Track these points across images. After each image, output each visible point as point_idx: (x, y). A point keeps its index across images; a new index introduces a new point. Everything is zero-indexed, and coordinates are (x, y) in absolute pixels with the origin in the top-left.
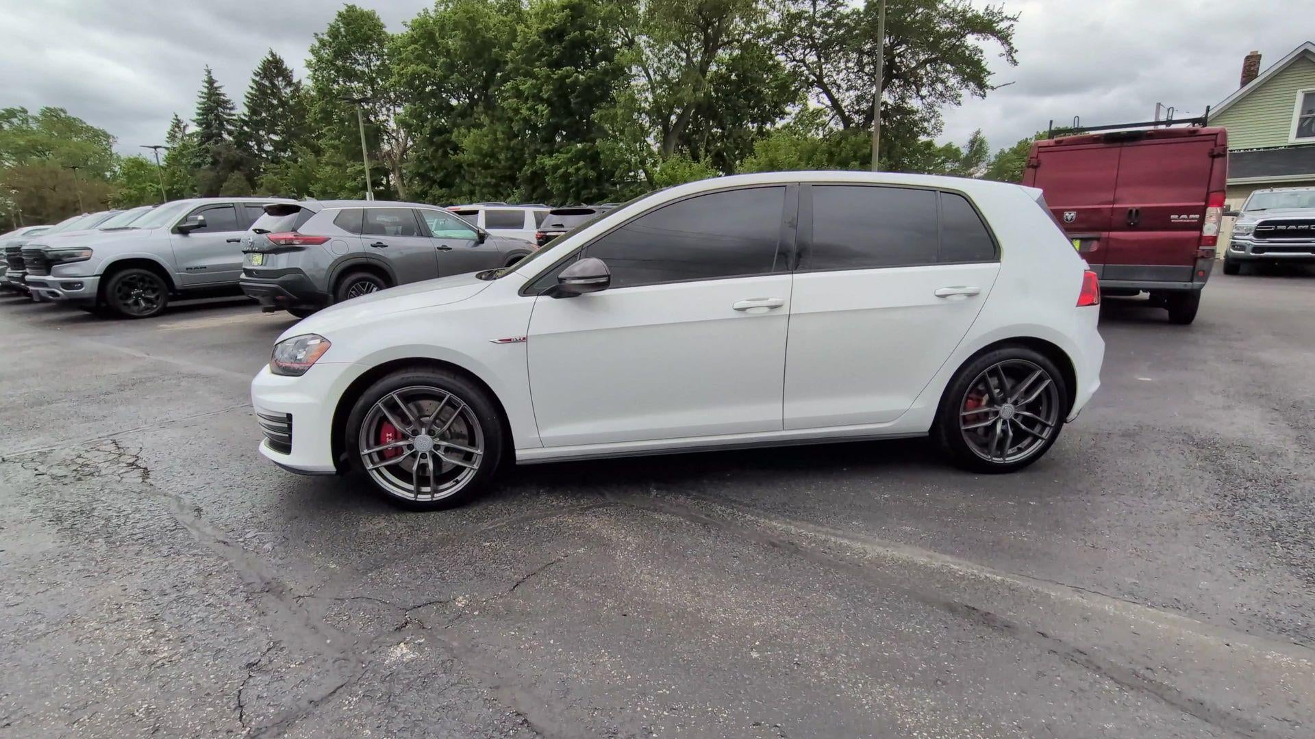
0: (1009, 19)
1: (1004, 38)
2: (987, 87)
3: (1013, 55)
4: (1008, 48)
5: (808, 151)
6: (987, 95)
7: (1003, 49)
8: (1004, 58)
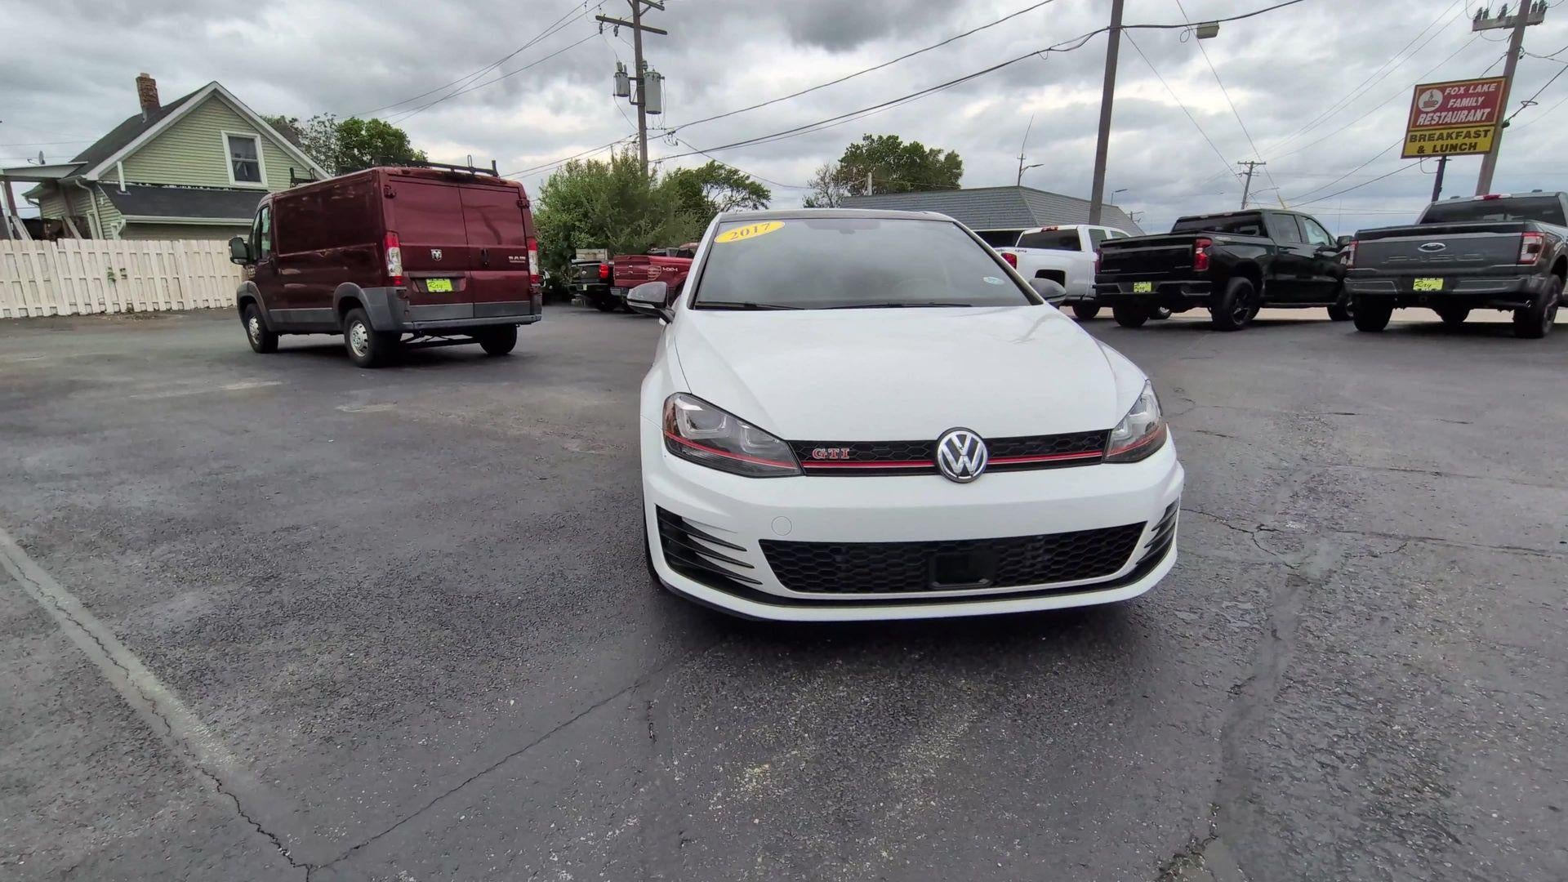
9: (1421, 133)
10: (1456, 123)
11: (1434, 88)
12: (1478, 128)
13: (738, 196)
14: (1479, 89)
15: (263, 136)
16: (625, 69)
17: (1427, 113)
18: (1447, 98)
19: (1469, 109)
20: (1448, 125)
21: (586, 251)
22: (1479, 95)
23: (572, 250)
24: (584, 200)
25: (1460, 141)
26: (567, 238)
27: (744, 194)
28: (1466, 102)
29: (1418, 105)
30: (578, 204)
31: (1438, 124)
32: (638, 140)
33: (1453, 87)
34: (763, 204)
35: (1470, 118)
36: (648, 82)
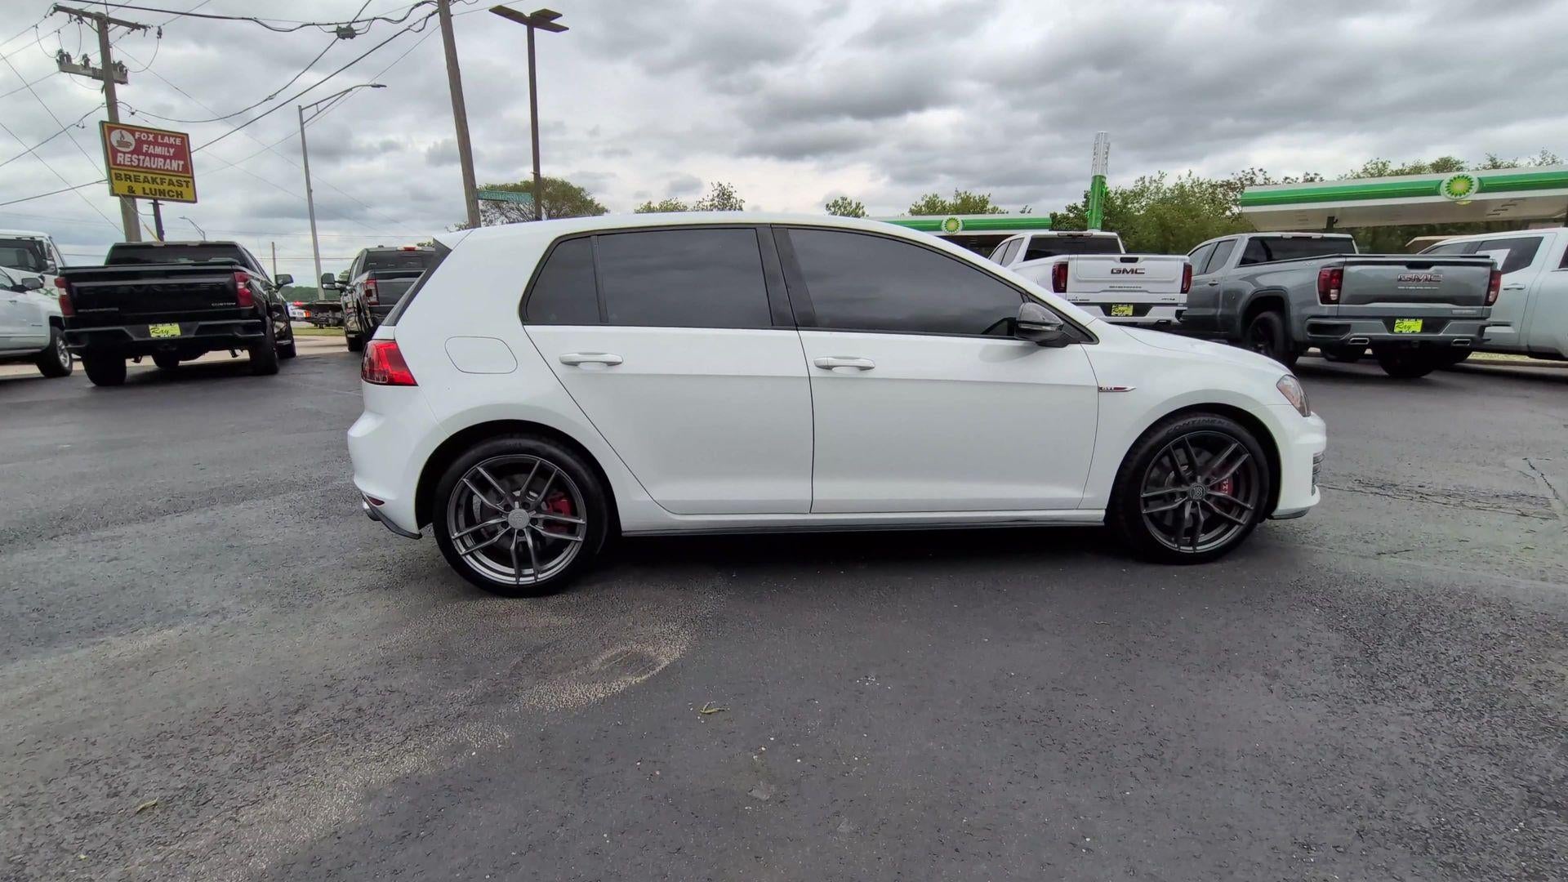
9: (126, 172)
10: (156, 169)
11: (123, 129)
12: (181, 179)
14: (166, 140)
17: (124, 153)
18: (139, 142)
19: (165, 158)
20: (149, 170)
22: (171, 146)
25: (165, 187)
28: (158, 150)
29: (110, 142)
31: (138, 166)
33: (142, 132)
35: (167, 166)
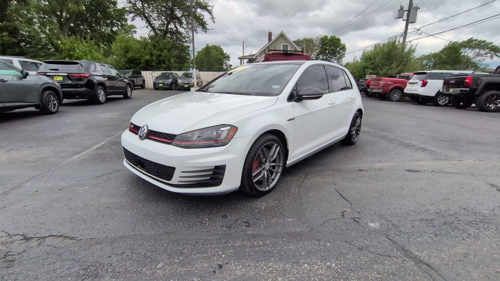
0: (211, 6)
1: (210, 12)
2: (207, 29)
3: (214, 19)
4: (212, 17)
5: (144, 45)
6: (207, 31)
7: (210, 17)
8: (211, 20)
13: (482, 52)
15: (290, 44)
16: (403, 7)
21: (369, 75)
23: (365, 75)
24: (373, 58)
26: (364, 71)
27: (487, 51)
30: (371, 59)
32: (403, 34)
34: (497, 55)
36: (412, 11)
